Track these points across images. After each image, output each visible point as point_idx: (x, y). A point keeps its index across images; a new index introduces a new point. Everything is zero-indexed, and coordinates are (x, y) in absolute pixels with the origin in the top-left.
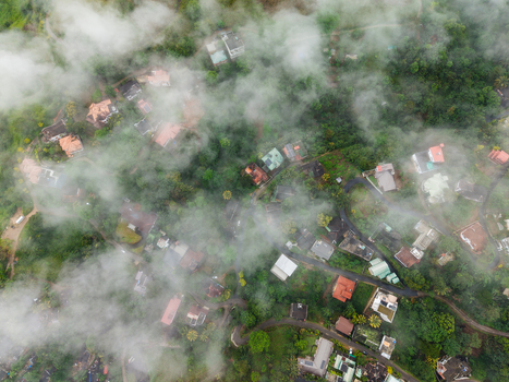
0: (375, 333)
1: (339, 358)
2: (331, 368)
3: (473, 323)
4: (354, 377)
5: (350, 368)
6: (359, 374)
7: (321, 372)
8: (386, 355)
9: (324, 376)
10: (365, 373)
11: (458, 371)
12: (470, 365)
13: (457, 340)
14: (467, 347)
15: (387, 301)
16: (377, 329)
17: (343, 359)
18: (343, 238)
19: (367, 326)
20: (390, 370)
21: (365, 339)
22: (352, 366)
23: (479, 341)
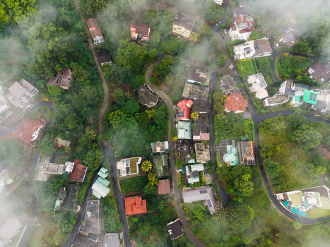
0: (156, 161)
1: (191, 181)
2: (201, 183)
3: (106, 98)
4: (196, 163)
5: (193, 170)
6: (192, 161)
7: (209, 190)
8: (166, 145)
9: (210, 185)
10: (189, 156)
11: (146, 94)
12: (138, 87)
13: (124, 106)
14: (126, 97)
15: (125, 169)
16: (152, 162)
17: (189, 177)
18: (89, 234)
19: (153, 171)
20: (175, 139)
21: (164, 167)
22: (190, 168)
23: (116, 91)
